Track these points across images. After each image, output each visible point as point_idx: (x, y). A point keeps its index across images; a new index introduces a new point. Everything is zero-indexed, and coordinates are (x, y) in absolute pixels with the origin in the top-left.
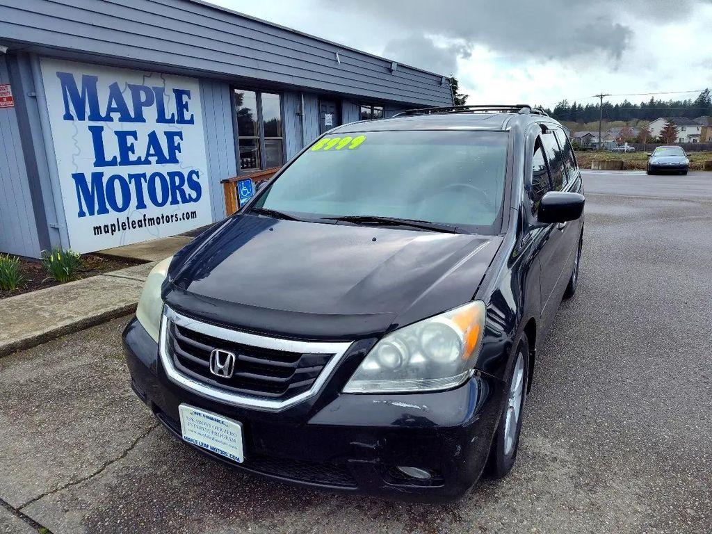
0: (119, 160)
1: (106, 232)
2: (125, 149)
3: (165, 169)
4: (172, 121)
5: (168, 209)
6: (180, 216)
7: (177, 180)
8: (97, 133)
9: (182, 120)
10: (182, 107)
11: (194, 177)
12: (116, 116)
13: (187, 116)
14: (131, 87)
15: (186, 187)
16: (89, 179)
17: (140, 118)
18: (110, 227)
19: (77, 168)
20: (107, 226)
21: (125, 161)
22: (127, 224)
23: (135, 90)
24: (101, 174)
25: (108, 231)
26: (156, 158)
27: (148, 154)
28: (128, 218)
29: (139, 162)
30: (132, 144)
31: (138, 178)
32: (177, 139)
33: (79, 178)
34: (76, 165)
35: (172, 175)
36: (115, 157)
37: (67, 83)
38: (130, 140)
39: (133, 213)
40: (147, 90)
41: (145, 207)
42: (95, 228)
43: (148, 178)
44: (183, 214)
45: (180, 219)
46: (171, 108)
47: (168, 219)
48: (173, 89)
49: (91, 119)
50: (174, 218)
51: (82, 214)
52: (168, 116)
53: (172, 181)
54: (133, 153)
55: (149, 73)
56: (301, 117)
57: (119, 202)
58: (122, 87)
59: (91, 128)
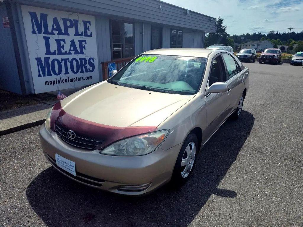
0: (57, 52)
1: (51, 84)
2: (60, 47)
3: (78, 57)
4: (81, 35)
5: (79, 75)
6: (84, 78)
7: (83, 61)
8: (47, 40)
9: (86, 35)
10: (86, 29)
11: (91, 61)
12: (56, 32)
13: (89, 33)
14: (63, 19)
15: (87, 65)
16: (43, 60)
17: (67, 34)
18: (52, 82)
19: (38, 55)
20: (51, 81)
21: (60, 53)
22: (60, 81)
23: (65, 21)
24: (49, 58)
25: (52, 84)
26: (74, 52)
27: (70, 50)
28: (61, 78)
29: (66, 53)
30: (63, 45)
31: (65, 60)
32: (84, 43)
33: (39, 60)
34: (37, 54)
35: (81, 59)
36: (55, 51)
37: (33, 16)
38: (62, 43)
39: (63, 76)
40: (70, 21)
41: (68, 73)
42: (45, 82)
43: (70, 61)
44: (86, 77)
45: (85, 80)
46: (81, 29)
47: (79, 79)
48: (83, 21)
49: (44, 33)
50: (82, 79)
51: (40, 76)
52: (80, 33)
53: (81, 62)
54: (64, 49)
55: (71, 13)
56: (142, 34)
57: (57, 71)
58: (59, 19)
59: (44, 37)
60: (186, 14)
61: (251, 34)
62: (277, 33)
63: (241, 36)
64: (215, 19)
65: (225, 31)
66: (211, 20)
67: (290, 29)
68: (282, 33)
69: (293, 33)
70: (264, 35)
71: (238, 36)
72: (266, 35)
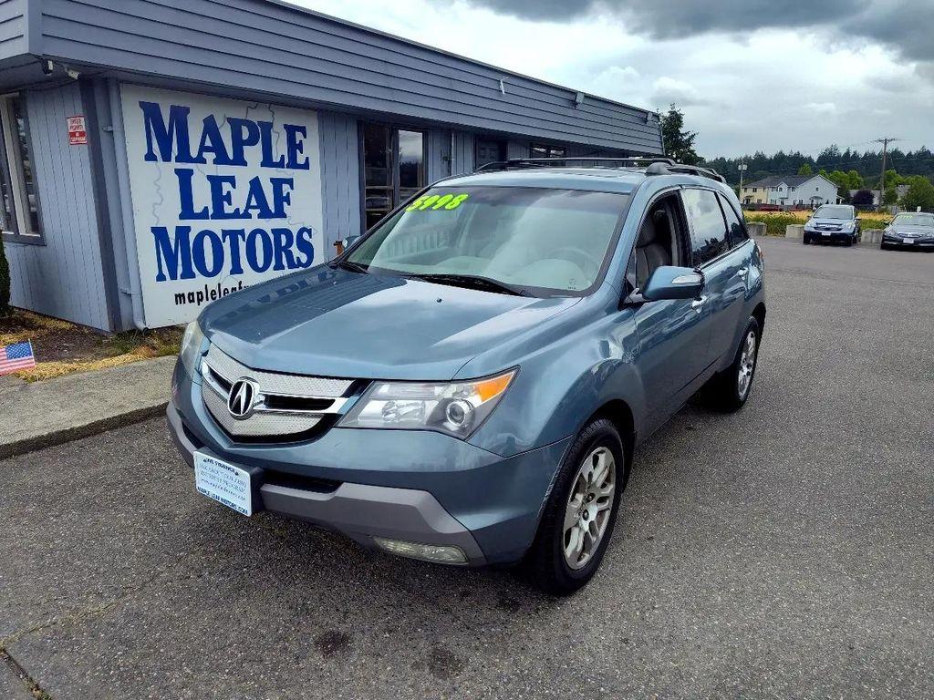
0: (211, 212)
1: (190, 301)
2: (219, 198)
3: (269, 225)
4: (280, 165)
5: (271, 274)
7: (283, 238)
8: (185, 178)
9: (293, 164)
10: (294, 147)
11: (305, 236)
12: (210, 156)
13: (301, 159)
14: (230, 120)
15: (294, 249)
16: (172, 235)
17: (239, 160)
18: (195, 296)
19: (158, 220)
20: (192, 294)
21: (219, 214)
22: (217, 291)
23: (236, 125)
24: (188, 229)
25: (193, 301)
26: (258, 211)
27: (249, 206)
28: (219, 285)
29: (236, 215)
30: (229, 193)
31: (234, 235)
32: (286, 188)
33: (160, 233)
34: (156, 217)
35: (277, 232)
36: (206, 208)
37: (151, 113)
38: (226, 187)
39: (226, 279)
40: (250, 124)
41: (241, 272)
42: (176, 296)
43: (246, 238)
46: (280, 149)
48: (285, 125)
49: (178, 160)
51: (161, 278)
52: (276, 159)
53: (278, 240)
54: (230, 204)
55: (254, 104)
56: (450, 162)
57: (209, 264)
58: (219, 121)
59: (178, 171)
60: (574, 103)
61: (768, 157)
62: (848, 153)
63: (738, 162)
64: (656, 116)
65: (691, 148)
66: (646, 121)
67: (886, 142)
68: (862, 154)
69: (896, 154)
70: (810, 160)
71: (729, 162)
72: (815, 159)
